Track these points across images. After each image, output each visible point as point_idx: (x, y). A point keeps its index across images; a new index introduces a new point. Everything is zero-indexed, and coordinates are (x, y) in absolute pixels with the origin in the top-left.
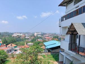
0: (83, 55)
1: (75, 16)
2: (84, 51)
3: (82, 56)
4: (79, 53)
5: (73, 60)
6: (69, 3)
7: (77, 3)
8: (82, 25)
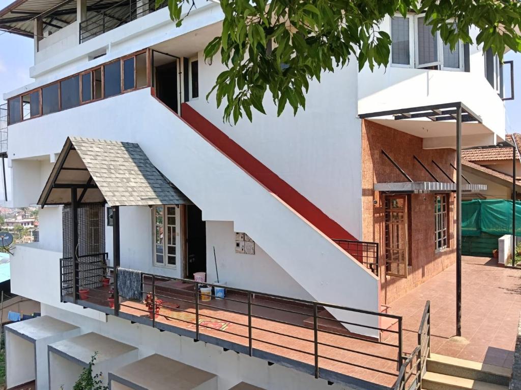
0: (138, 314)
1: (87, 99)
2: (141, 294)
3: (133, 320)
4: (118, 307)
5: (94, 358)
6: (54, 22)
7: (95, 35)
8: (127, 156)
